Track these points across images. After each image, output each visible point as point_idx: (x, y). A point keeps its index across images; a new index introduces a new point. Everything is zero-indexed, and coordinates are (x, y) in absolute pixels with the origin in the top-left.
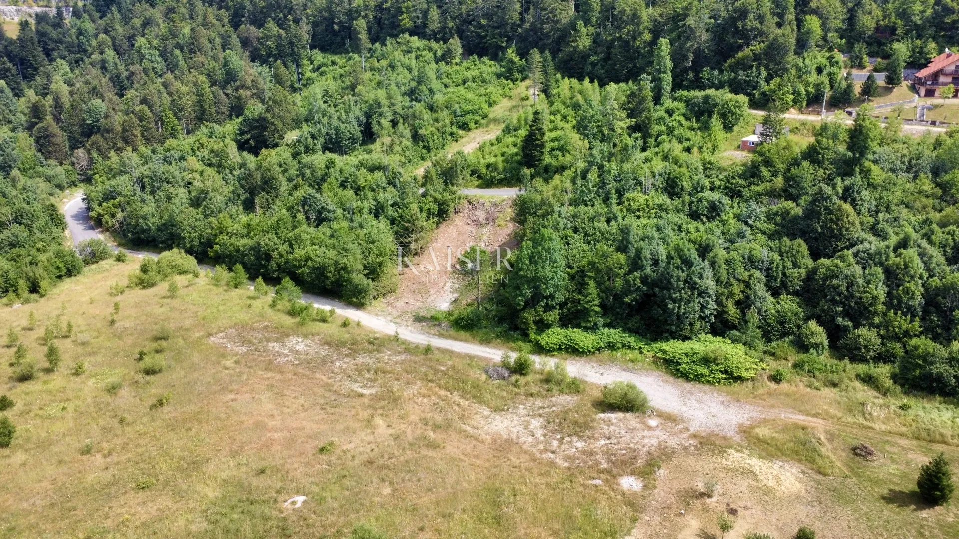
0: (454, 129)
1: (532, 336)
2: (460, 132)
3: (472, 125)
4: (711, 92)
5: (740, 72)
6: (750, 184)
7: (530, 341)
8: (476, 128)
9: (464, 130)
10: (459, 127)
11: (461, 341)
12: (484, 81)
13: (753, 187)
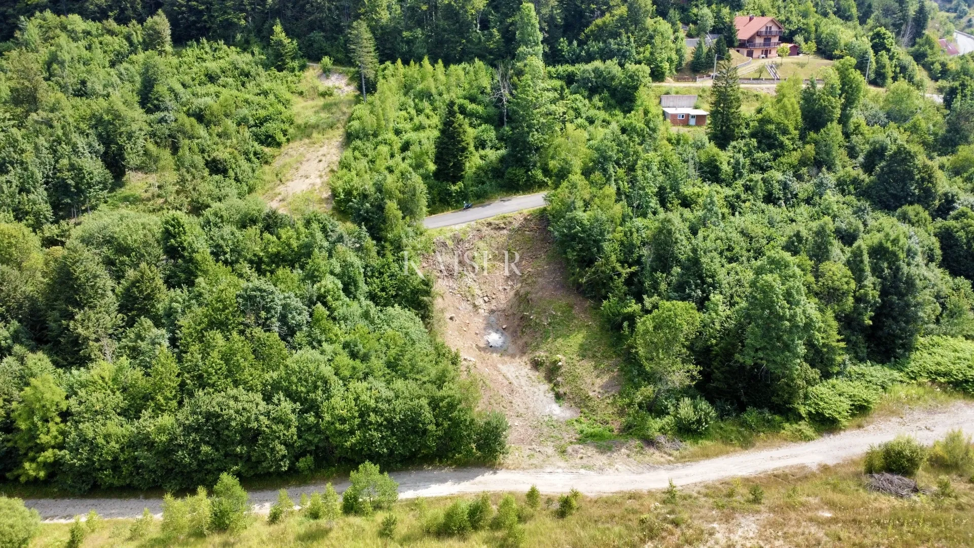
0: (258, 147)
1: (803, 410)
2: (267, 150)
3: (280, 137)
4: (598, 64)
5: (612, 41)
6: (776, 156)
7: (801, 418)
8: (288, 140)
9: (268, 145)
10: (262, 143)
11: (717, 455)
12: (247, 75)
13: (783, 160)
